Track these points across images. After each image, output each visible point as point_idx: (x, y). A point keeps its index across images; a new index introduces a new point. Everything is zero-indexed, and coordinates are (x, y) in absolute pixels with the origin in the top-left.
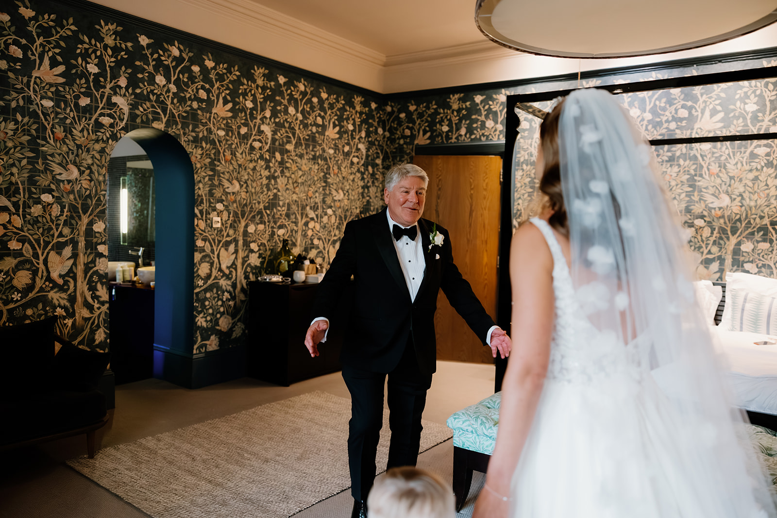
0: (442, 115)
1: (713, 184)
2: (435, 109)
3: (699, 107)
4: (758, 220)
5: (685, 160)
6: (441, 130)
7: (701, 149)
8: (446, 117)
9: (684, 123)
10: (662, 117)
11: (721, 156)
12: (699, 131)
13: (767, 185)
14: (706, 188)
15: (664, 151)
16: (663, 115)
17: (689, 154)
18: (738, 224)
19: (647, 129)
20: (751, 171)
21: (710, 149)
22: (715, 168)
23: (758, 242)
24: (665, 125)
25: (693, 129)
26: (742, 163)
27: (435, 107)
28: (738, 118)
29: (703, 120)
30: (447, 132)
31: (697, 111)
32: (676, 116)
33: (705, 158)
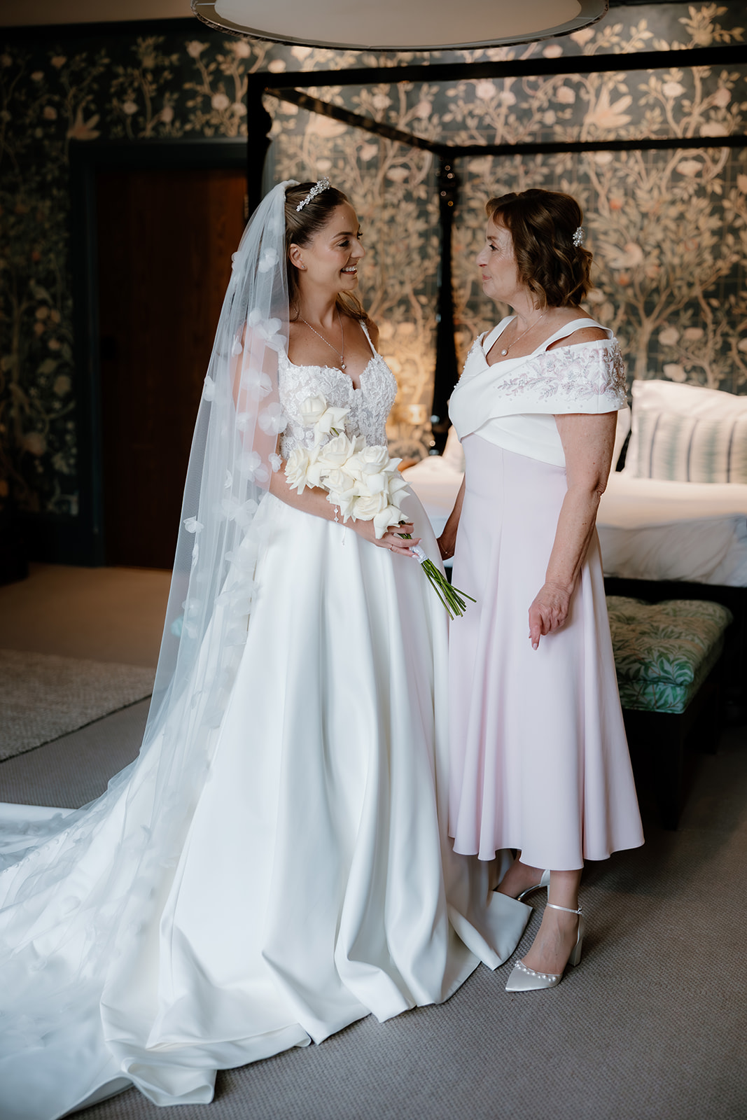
0: (121, 80)
1: (615, 226)
2: (108, 66)
3: (592, 85)
4: (685, 290)
5: (570, 182)
6: (121, 110)
7: (596, 164)
8: (131, 84)
9: (568, 114)
10: (531, 101)
11: (627, 175)
12: (592, 129)
13: (697, 228)
14: (605, 233)
15: (536, 165)
16: (533, 97)
17: (578, 171)
18: (655, 297)
19: (506, 123)
20: (673, 203)
21: (611, 163)
22: (618, 197)
23: (685, 327)
24: (537, 117)
25: (581, 125)
26: (659, 188)
27: (106, 61)
28: (651, 107)
29: (599, 109)
30: (135, 116)
31: (588, 92)
32: (554, 100)
33: (602, 180)
